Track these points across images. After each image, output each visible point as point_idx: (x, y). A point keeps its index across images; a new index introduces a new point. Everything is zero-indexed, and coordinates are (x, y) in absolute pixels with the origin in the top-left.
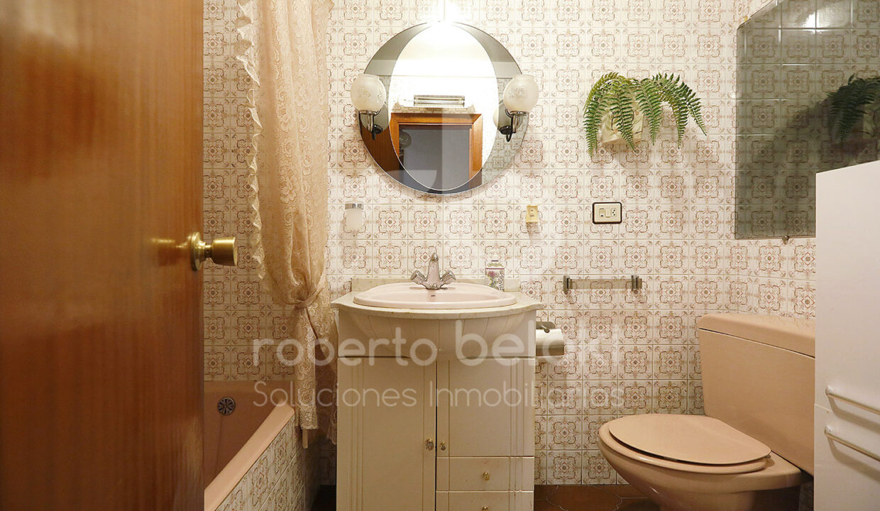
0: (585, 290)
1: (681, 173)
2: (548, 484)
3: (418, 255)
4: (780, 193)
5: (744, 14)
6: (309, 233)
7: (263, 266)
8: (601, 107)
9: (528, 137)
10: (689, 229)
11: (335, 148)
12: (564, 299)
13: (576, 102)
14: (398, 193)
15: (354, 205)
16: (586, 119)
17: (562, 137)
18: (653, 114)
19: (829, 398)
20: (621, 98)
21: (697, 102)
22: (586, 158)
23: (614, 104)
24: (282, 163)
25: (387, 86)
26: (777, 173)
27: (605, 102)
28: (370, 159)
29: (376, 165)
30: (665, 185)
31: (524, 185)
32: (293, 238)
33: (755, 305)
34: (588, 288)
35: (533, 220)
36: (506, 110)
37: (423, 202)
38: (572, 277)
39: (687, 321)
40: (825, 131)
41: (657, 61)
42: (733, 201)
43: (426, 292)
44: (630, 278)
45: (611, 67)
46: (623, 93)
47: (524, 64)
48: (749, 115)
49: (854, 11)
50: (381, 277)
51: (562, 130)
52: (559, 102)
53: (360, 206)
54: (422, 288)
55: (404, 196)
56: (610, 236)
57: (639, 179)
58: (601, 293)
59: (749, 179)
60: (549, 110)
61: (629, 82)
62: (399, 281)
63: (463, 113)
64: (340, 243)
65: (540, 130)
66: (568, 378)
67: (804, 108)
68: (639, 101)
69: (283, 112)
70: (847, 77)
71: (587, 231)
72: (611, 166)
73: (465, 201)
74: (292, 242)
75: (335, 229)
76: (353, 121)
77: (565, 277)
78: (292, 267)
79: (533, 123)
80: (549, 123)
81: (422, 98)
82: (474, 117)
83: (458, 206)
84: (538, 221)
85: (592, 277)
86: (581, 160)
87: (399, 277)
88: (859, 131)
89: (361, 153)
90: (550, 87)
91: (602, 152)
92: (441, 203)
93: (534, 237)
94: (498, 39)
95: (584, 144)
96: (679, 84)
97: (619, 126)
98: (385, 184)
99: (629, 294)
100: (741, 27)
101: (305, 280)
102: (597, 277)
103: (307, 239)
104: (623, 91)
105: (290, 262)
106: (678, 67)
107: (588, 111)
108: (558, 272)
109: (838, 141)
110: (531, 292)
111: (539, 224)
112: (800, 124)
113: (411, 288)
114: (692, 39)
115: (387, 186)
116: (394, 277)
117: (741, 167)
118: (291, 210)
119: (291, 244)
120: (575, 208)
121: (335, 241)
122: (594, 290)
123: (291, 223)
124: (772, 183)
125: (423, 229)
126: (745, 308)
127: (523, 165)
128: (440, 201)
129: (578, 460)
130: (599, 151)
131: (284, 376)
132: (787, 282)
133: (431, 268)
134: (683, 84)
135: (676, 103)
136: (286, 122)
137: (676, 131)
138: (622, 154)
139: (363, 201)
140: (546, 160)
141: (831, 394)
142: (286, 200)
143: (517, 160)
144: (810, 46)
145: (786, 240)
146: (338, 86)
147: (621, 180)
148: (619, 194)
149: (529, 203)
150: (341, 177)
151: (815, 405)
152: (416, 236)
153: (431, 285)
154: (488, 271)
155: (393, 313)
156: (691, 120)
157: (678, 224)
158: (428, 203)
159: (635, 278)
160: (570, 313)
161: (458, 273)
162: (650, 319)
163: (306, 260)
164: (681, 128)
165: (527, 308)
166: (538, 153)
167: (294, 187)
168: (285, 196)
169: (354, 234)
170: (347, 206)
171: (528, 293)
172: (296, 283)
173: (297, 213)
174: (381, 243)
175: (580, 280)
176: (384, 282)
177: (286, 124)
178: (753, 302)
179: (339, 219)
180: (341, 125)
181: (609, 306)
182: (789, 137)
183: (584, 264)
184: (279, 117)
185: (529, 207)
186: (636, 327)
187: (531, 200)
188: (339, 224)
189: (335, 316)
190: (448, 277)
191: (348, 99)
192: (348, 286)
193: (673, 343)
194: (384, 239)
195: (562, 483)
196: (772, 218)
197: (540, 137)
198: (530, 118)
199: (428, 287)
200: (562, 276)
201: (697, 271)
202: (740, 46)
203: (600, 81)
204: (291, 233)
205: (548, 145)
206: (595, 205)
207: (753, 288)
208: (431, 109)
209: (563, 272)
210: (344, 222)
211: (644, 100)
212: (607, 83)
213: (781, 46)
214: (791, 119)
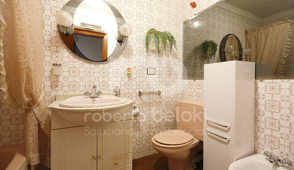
0: (145, 95)
1: (170, 60)
2: (134, 159)
3: (87, 85)
4: (192, 67)
5: (185, 19)
6: (35, 77)
7: (7, 93)
8: (150, 38)
9: (127, 45)
10: (172, 77)
11: (47, 39)
12: (139, 99)
13: (142, 35)
14: (78, 61)
15: (57, 65)
16: (146, 41)
17: (138, 46)
18: (165, 43)
19: (207, 122)
20: (156, 37)
21: (175, 41)
22: (145, 54)
23: (154, 38)
24: (19, 44)
25: (73, 17)
26: (191, 62)
27: (151, 37)
28: (64, 46)
29: (67, 49)
30: (167, 64)
31: (126, 61)
32: (26, 79)
33: (187, 97)
34: (146, 95)
35: (129, 73)
36: (120, 35)
37: (89, 65)
38: (142, 91)
39: (172, 103)
40: (200, 53)
41: (165, 27)
42: (182, 69)
43: (91, 99)
44: (158, 91)
45: (153, 27)
46: (156, 35)
47: (126, 20)
48: (185, 46)
49: (206, 24)
50: (70, 94)
51: (138, 44)
52: (137, 35)
53: (60, 65)
54: (89, 98)
55: (80, 62)
56: (152, 78)
57: (160, 62)
58: (150, 96)
59: (185, 63)
60: (134, 37)
61: (158, 32)
62: (78, 95)
63: (100, 32)
64: (50, 80)
65: (131, 43)
66: (140, 124)
67: (196, 46)
68: (161, 38)
69: (20, 20)
70: (205, 40)
71: (146, 77)
72: (152, 57)
73: (105, 65)
74: (25, 81)
75: (47, 74)
76: (56, 29)
77: (139, 91)
78: (25, 92)
79: (129, 40)
80: (134, 41)
81: (83, 24)
82: (105, 34)
83: (103, 67)
84: (131, 73)
85: (147, 91)
86: (144, 54)
87: (78, 93)
88: (207, 53)
89: (60, 43)
90: (134, 29)
91: (150, 52)
92: (96, 65)
93: (129, 79)
94: (117, 9)
95: (145, 49)
96: (171, 35)
97: (155, 45)
98: (72, 56)
99: (157, 96)
100: (184, 22)
101: (32, 97)
102: (149, 91)
103: (34, 80)
104: (157, 35)
105: (23, 90)
106: (170, 30)
107: (146, 39)
108: (137, 90)
109: (203, 56)
110: (129, 97)
111: (131, 74)
112: (196, 50)
113: (84, 98)
114: (173, 23)
115: (73, 57)
116: (76, 94)
117: (184, 60)
118: (25, 66)
119: (25, 82)
120: (142, 69)
121: (47, 79)
122: (148, 95)
123: (24, 72)
124: (190, 65)
125: (89, 75)
126: (185, 98)
127: (126, 54)
128: (95, 65)
129: (143, 149)
130: (149, 52)
131: (17, 141)
132: (195, 91)
133: (93, 90)
134: (172, 35)
135: (170, 41)
136: (22, 24)
137: (170, 48)
138: (155, 53)
139: (61, 63)
140: (133, 53)
141: (207, 121)
142: (22, 61)
143: (124, 52)
144: (198, 31)
145: (194, 80)
146: (47, 13)
147: (155, 61)
148: (155, 66)
149: (128, 67)
150: (50, 53)
151: (204, 123)
152: (86, 77)
153: (93, 96)
154: (114, 90)
155: (80, 110)
156: (173, 46)
157: (170, 75)
158: (91, 65)
159: (159, 91)
160: (141, 103)
161: (103, 91)
162: (163, 103)
163: (33, 89)
164: (171, 48)
165: (131, 103)
166: (131, 51)
167: (26, 56)
168: (21, 60)
169: (57, 76)
170: (54, 65)
171: (128, 97)
172: (27, 99)
173: (28, 68)
174: (70, 80)
175: (144, 92)
176: (72, 96)
177: (21, 26)
178: (187, 96)
179: (49, 70)
180: (50, 29)
181: (152, 100)
182: (194, 53)
183: (145, 87)
184: (17, 21)
185: (128, 68)
186: (159, 106)
187: (129, 66)
188: (49, 72)
189: (50, 113)
190: (99, 93)
191: (53, 19)
192: (54, 98)
193: (169, 109)
194: (71, 79)
195: (139, 158)
196: (190, 74)
197: (132, 45)
198: (128, 39)
199: (91, 97)
200: (138, 91)
201: (174, 88)
202: (184, 27)
203: (150, 30)
204: (24, 77)
205: (134, 48)
206: (148, 69)
207: (187, 93)
208: (88, 29)
209: (138, 90)
210: (51, 71)
211: (162, 38)
212: (152, 31)
213: (192, 29)
214: (194, 49)
